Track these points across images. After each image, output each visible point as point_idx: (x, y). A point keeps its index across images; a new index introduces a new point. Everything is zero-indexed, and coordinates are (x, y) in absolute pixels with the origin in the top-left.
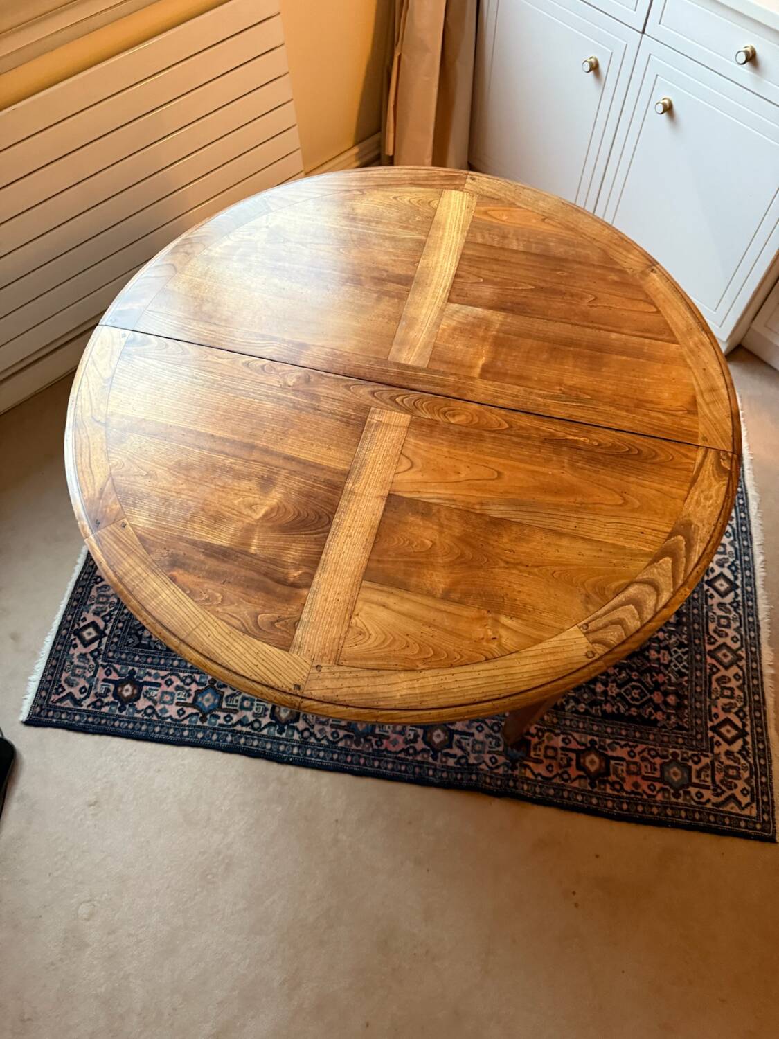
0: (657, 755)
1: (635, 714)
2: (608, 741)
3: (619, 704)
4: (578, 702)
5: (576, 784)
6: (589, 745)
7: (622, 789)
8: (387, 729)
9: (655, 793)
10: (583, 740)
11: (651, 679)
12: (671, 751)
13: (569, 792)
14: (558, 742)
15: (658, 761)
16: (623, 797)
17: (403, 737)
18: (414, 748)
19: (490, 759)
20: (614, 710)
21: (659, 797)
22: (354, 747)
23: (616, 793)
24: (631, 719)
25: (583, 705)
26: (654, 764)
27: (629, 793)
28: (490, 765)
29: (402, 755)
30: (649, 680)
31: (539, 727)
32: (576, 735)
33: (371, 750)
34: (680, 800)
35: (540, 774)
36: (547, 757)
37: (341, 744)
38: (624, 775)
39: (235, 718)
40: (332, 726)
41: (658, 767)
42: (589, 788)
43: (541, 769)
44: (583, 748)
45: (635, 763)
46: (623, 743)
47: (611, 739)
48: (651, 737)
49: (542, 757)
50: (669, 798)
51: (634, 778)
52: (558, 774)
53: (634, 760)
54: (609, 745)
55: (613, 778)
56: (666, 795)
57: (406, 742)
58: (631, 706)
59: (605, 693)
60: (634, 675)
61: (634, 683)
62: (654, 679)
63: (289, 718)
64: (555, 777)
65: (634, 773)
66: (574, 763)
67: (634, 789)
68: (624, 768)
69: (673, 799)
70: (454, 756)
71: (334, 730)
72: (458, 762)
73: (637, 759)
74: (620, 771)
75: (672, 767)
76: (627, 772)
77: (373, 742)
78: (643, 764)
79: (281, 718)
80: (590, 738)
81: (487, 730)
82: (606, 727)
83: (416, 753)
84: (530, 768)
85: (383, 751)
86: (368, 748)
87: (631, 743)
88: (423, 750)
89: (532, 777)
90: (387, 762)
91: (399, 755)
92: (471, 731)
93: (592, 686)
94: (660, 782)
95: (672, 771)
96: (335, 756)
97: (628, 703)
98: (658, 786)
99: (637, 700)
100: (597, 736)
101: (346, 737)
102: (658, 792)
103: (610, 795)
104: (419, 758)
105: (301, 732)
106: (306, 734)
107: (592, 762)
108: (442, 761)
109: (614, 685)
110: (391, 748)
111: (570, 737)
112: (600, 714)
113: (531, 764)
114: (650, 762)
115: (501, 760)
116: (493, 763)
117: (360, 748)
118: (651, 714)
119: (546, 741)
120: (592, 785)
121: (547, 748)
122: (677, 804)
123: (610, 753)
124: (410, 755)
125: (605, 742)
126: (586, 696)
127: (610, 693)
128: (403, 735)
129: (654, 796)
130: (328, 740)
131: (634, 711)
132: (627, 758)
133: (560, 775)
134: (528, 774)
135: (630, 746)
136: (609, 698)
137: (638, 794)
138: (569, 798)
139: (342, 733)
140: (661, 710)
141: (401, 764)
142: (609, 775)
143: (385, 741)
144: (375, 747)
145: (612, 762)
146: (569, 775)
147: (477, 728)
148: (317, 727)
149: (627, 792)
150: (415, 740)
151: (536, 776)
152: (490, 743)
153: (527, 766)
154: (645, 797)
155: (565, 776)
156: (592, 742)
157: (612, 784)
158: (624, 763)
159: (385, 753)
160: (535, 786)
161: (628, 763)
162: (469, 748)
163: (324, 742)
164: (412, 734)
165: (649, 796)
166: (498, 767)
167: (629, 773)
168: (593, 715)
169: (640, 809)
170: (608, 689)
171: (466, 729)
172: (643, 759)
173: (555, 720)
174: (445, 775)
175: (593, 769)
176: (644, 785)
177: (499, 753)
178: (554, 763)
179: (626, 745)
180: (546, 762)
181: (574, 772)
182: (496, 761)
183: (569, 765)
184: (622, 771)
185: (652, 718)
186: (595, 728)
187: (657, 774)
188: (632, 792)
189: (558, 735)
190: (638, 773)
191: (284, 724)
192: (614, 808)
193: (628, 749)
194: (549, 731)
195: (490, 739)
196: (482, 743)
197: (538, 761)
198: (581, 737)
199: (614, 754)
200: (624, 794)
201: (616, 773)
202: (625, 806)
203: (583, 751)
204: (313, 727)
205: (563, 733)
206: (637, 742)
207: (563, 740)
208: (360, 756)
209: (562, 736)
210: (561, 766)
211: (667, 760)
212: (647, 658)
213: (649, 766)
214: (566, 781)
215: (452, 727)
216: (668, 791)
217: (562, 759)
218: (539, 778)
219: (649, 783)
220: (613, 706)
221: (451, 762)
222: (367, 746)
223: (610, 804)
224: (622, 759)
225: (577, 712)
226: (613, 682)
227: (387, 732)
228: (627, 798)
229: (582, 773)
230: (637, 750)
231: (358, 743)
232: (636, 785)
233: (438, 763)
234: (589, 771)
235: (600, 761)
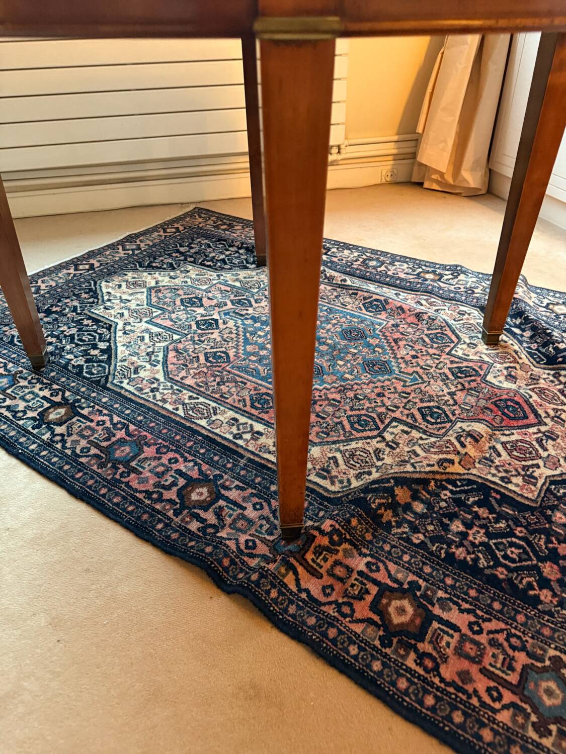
0: (523, 649)
1: (502, 577)
2: (440, 594)
3: (480, 555)
4: (415, 529)
5: (358, 628)
6: (406, 586)
7: (436, 669)
8: (146, 466)
9: (497, 706)
10: (400, 576)
11: (546, 543)
12: (552, 652)
13: (340, 632)
14: (360, 564)
15: (522, 659)
16: (432, 684)
17: (158, 480)
18: (161, 494)
19: (247, 541)
20: (468, 559)
21: (504, 717)
22: (95, 468)
23: (421, 671)
24: (493, 581)
25: (421, 536)
26: (513, 659)
27: (448, 684)
28: (242, 547)
29: (140, 496)
30: (542, 542)
31: (337, 526)
32: (392, 567)
33: (109, 478)
34: (547, 742)
35: (307, 591)
36: (331, 573)
37: (83, 460)
38: (449, 651)
39: (8, 402)
40: (90, 442)
41: (518, 667)
42: (377, 643)
43: (314, 587)
44: (396, 586)
45: (477, 644)
46: (466, 606)
47: (446, 592)
48: (521, 618)
49: (322, 571)
50: (523, 727)
51: (465, 665)
52: (336, 602)
53: (476, 637)
54: (439, 599)
55: (425, 647)
56: (520, 720)
57: (157, 485)
58: (498, 564)
59: (464, 535)
60: (519, 531)
61: (514, 540)
62: (551, 545)
63: (55, 421)
64: (330, 603)
65: (467, 657)
66: (369, 599)
67: (457, 679)
68: (453, 642)
69: (532, 734)
70: (203, 521)
71: (89, 446)
72: (203, 530)
73: (483, 639)
74: (443, 643)
75: (547, 680)
76: (456, 648)
77: (120, 471)
78: (490, 651)
79: (48, 417)
80: (411, 577)
81: (266, 512)
82: (445, 575)
83: (160, 499)
84: (296, 573)
85: (122, 483)
86: (109, 474)
87: (479, 613)
88: (170, 501)
89: (294, 589)
90: (117, 494)
91: (138, 495)
92: (244, 505)
93: (446, 521)
94: (514, 693)
95: (544, 685)
96: (66, 467)
97: (495, 558)
98: (508, 697)
99: (513, 561)
100: (425, 580)
101: (96, 456)
102: (505, 707)
103: (408, 670)
104: (158, 507)
105: (54, 435)
106: (58, 438)
107: (401, 611)
108: (183, 520)
109: (483, 531)
110: (135, 484)
111: (381, 565)
112: (443, 556)
113: (300, 569)
114: (504, 652)
115: (262, 549)
116: (247, 547)
117: (99, 471)
118: (530, 586)
119: (341, 554)
120: (386, 641)
121: (337, 563)
122: (539, 745)
123: (437, 611)
124: (149, 499)
125: (435, 593)
126: (431, 528)
127: (471, 538)
128: (159, 477)
129: (495, 711)
130: (74, 452)
131: (501, 573)
132: (465, 630)
133: (339, 606)
134: (290, 580)
135: (476, 616)
136: (465, 543)
137: (465, 692)
138: (334, 641)
139: (94, 451)
140: (552, 590)
141: (131, 503)
142: (423, 641)
143: (133, 475)
144: (117, 477)
145: (435, 625)
146: (353, 611)
147: (254, 506)
148: (74, 437)
149: (442, 680)
150: (168, 488)
151: (300, 590)
152: (261, 526)
153: (291, 568)
154: (475, 701)
155: (346, 610)
156: (414, 586)
157: (421, 657)
158: (456, 635)
159: (123, 486)
160: (291, 602)
161: (463, 638)
162: (228, 521)
163: (69, 452)
164: (171, 480)
165: (483, 704)
166: (251, 556)
167: (459, 652)
168: (431, 553)
169: (458, 718)
170: (470, 532)
171: (240, 501)
172: (493, 643)
173: (369, 537)
174: (175, 536)
175: (397, 620)
176: (481, 684)
177: (263, 541)
178: (338, 586)
179: (468, 611)
180: (327, 580)
181: (362, 609)
182: (255, 546)
183: (360, 598)
184: (448, 644)
185: (532, 593)
186: (428, 570)
187: (513, 678)
188: (452, 684)
189: (365, 555)
190: (476, 660)
191: (45, 423)
192: (406, 692)
193: (472, 619)
194: (351, 543)
195: (264, 522)
196: (250, 522)
197: (314, 573)
198: (398, 571)
199: (445, 616)
200: (436, 680)
201: (435, 642)
202: (430, 701)
203: (392, 590)
204: (70, 435)
205: (372, 556)
206: (491, 615)
207: (368, 564)
208: (92, 478)
209: (369, 559)
210: (346, 594)
211: (539, 665)
212: (549, 519)
213: (501, 657)
214: (345, 616)
215: (223, 492)
216: (527, 716)
217: (353, 586)
218: (304, 595)
219: (492, 684)
220: (469, 553)
221: (194, 526)
222: (109, 472)
223: (403, 684)
224: (456, 628)
225: (408, 540)
226: (481, 526)
227: (143, 468)
228: (438, 689)
229: (376, 618)
230: (487, 626)
231: (102, 465)
232: (465, 676)
233: (177, 520)
234: (390, 621)
235: (415, 615)
